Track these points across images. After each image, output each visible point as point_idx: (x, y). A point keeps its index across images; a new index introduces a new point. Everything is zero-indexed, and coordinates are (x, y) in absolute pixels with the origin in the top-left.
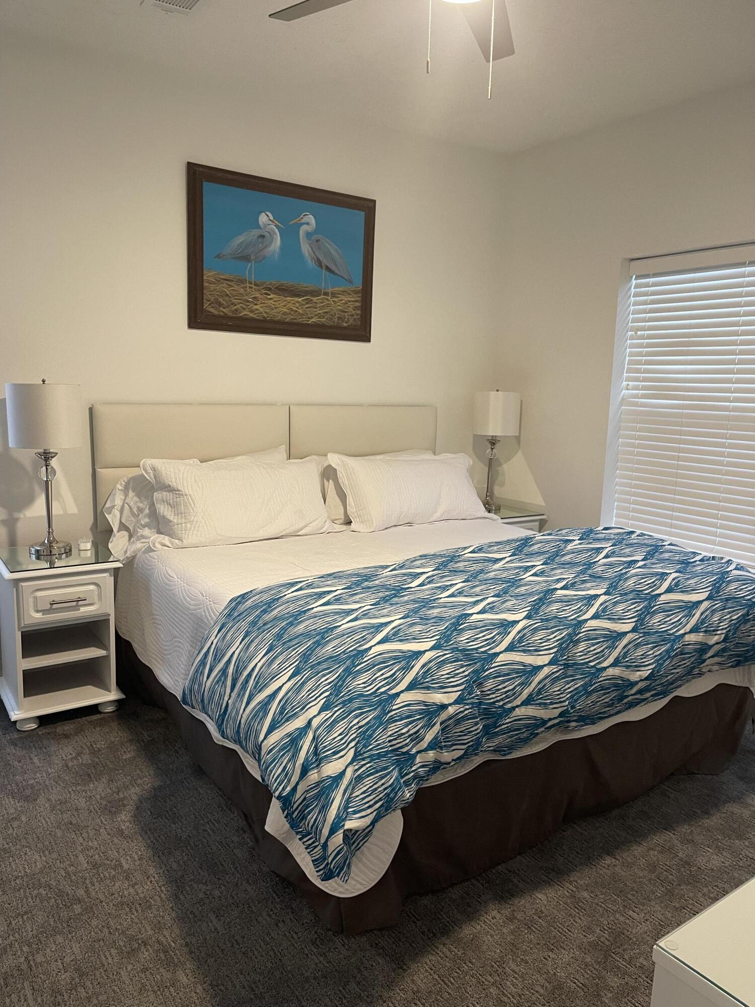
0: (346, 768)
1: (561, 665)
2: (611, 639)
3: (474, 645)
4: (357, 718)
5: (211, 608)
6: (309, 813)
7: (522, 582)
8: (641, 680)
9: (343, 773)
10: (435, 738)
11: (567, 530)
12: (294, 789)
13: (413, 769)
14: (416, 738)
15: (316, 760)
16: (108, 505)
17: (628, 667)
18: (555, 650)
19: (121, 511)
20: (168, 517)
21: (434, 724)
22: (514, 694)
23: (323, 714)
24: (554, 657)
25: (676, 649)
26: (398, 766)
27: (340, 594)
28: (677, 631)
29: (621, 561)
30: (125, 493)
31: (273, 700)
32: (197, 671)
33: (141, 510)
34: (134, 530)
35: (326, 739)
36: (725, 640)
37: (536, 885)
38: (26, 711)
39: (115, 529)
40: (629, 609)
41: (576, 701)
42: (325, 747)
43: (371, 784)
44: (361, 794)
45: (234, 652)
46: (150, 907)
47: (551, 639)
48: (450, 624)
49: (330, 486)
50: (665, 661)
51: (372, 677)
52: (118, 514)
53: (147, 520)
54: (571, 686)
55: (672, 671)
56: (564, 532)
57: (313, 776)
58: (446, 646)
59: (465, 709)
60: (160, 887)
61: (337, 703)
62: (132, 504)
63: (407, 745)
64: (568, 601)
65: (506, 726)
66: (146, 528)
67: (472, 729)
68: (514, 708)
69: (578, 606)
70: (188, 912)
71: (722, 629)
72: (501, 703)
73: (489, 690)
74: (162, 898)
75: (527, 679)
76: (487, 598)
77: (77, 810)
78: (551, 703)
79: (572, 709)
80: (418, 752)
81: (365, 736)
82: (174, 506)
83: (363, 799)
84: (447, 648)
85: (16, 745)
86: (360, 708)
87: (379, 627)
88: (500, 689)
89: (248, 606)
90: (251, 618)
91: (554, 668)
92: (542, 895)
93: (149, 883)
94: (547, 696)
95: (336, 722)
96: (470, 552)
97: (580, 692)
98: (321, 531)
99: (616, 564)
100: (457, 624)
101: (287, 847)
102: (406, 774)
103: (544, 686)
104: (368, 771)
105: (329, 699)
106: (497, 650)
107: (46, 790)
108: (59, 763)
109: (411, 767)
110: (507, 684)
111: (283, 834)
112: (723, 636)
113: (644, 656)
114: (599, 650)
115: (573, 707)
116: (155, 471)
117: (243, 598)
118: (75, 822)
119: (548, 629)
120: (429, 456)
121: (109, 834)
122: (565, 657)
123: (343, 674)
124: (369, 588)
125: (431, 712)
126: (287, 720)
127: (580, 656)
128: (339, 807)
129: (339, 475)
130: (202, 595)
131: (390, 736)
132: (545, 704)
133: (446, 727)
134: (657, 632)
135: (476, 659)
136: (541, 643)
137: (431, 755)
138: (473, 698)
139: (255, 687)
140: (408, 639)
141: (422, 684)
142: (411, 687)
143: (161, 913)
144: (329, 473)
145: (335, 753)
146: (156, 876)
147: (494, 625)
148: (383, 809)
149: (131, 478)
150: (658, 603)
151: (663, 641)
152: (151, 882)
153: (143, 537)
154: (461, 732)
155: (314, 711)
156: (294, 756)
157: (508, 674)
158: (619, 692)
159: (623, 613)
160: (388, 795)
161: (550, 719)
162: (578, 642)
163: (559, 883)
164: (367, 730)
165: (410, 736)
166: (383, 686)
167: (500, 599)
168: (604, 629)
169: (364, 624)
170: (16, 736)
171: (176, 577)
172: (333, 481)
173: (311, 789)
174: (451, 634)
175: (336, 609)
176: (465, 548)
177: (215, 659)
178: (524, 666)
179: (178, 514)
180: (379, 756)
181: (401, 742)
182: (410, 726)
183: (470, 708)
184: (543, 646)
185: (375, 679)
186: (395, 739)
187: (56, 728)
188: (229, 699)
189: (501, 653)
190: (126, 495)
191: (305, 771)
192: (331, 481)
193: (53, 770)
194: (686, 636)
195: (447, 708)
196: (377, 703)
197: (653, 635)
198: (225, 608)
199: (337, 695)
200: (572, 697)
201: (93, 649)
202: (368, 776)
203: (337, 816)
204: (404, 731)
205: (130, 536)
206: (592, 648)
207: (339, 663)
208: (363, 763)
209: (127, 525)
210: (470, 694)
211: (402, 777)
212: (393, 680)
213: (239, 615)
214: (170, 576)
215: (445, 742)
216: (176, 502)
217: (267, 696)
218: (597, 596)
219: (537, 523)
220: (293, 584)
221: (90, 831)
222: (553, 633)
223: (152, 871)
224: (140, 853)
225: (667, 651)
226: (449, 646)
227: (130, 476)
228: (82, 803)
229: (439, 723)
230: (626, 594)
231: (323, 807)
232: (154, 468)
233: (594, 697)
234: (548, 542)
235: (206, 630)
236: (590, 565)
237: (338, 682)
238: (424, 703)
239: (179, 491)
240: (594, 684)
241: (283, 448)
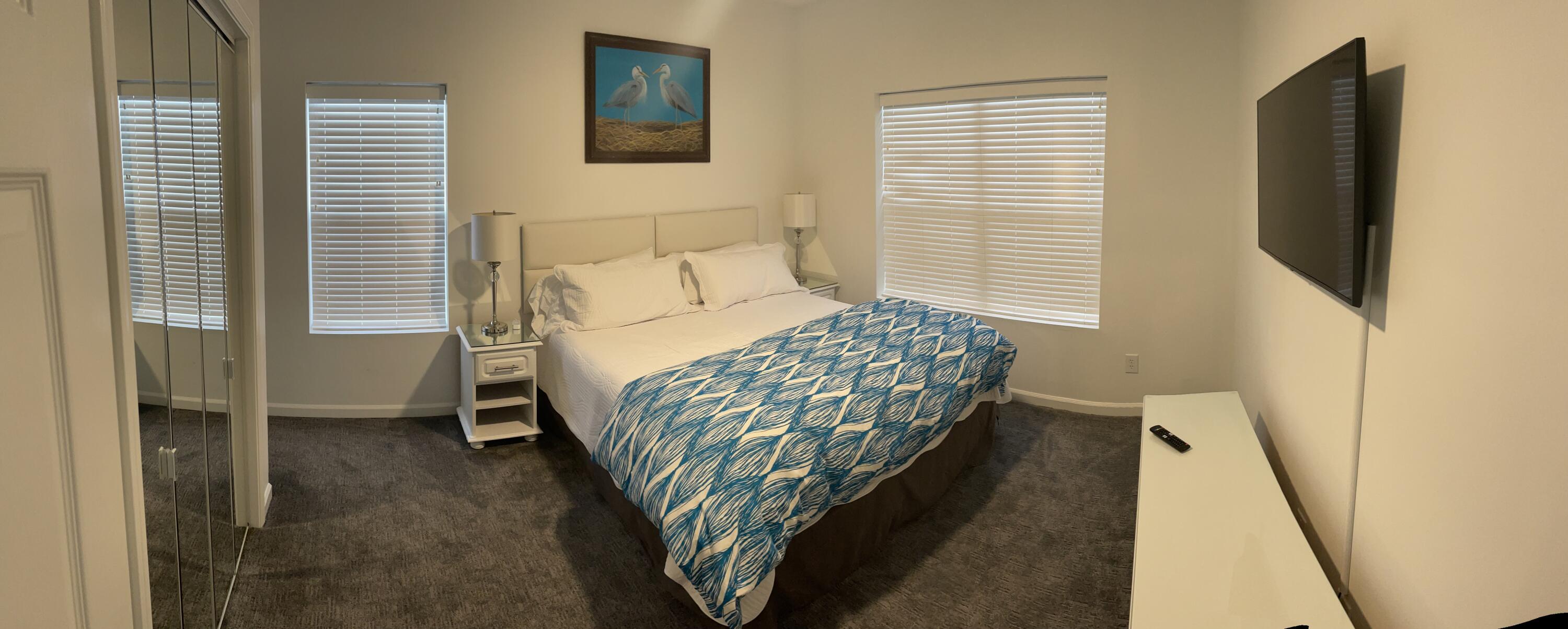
0: (733, 544)
1: (881, 427)
2: (912, 398)
3: (817, 423)
4: (737, 501)
5: (610, 387)
6: (706, 581)
7: (842, 358)
8: (936, 424)
9: (730, 549)
10: (797, 506)
11: (862, 306)
12: (692, 560)
13: (783, 534)
14: (783, 509)
15: (709, 538)
16: (531, 297)
17: (925, 417)
18: (875, 416)
19: (540, 301)
20: (573, 308)
21: (795, 496)
22: (850, 458)
23: (711, 498)
24: (875, 422)
25: (954, 394)
26: (771, 534)
27: (710, 383)
28: (952, 380)
29: (905, 329)
30: (543, 288)
31: (669, 482)
32: (604, 441)
33: (553, 301)
34: (548, 315)
35: (715, 520)
36: (981, 379)
37: (879, 593)
38: (477, 437)
39: (536, 312)
40: (918, 371)
41: (894, 451)
42: (715, 527)
43: (753, 556)
44: (746, 564)
45: (633, 433)
46: (574, 615)
47: (871, 407)
48: (798, 407)
49: (687, 276)
50: (948, 405)
51: (745, 463)
52: (538, 303)
53: (558, 308)
54: (890, 442)
55: (954, 411)
56: (861, 307)
57: (707, 551)
58: (797, 428)
59: (816, 478)
60: (581, 598)
61: (720, 488)
62: (547, 296)
63: (776, 517)
64: (876, 372)
65: (847, 483)
66: (557, 314)
67: (822, 492)
68: (851, 469)
69: (885, 376)
70: (605, 624)
71: (979, 371)
72: (841, 467)
73: (832, 458)
74: (583, 608)
75: (858, 444)
76: (820, 377)
77: (515, 521)
78: (878, 459)
79: (892, 458)
80: (785, 520)
81: (745, 516)
82: (576, 299)
83: (748, 568)
84: (798, 429)
85: (470, 459)
86: (739, 492)
87: (744, 416)
88: (840, 456)
89: (641, 393)
90: (644, 404)
91: (876, 431)
92: (885, 602)
93: (572, 593)
94: (874, 453)
95: (720, 505)
96: (799, 333)
97: (897, 444)
98: (683, 312)
99: (902, 333)
100: (802, 406)
101: (683, 586)
102: (778, 540)
103: (871, 446)
104: (750, 545)
105: (714, 485)
106: (835, 424)
107: (492, 500)
108: (500, 479)
109: (781, 534)
110: (845, 450)
111: (680, 578)
112: (980, 376)
113: (935, 405)
114: (905, 409)
115: (892, 457)
116: (563, 273)
117: (636, 385)
118: (514, 530)
119: (867, 399)
120: (754, 247)
121: (539, 545)
122: (883, 420)
123: (722, 462)
124: (731, 375)
125: (791, 486)
126: (682, 502)
127: (893, 416)
128: (731, 579)
129: (693, 268)
130: (603, 375)
131: (763, 512)
132: (873, 460)
133: (804, 495)
134: (940, 384)
135: (819, 435)
136: (865, 412)
137: (795, 520)
138: (821, 467)
139: (653, 468)
140: (768, 426)
141: (782, 464)
142: (776, 467)
143: (584, 622)
144: (685, 267)
145: (723, 532)
146: (577, 587)
147: (829, 403)
148: (763, 573)
149: (547, 278)
150: (937, 361)
151: (945, 390)
152: (574, 592)
153: (555, 320)
154: (815, 496)
155: (702, 496)
156: (691, 533)
157: (844, 443)
158: (922, 436)
159: (917, 375)
160: (766, 561)
161: (878, 470)
162: (890, 405)
163: (896, 589)
164: (746, 510)
165: (778, 509)
166: (754, 470)
167: (829, 376)
168: (906, 391)
169: (733, 413)
170: (470, 452)
171: (580, 356)
172: (689, 272)
173: (706, 561)
174: (799, 417)
175: (708, 398)
176: (795, 329)
177: (618, 435)
178: (856, 433)
179: (580, 306)
180: (758, 531)
181: (772, 516)
182: (777, 501)
183: (820, 476)
184: (867, 414)
185: (748, 465)
186: (767, 514)
187: (496, 450)
188: (631, 471)
189: (837, 426)
190: (543, 290)
191: (700, 547)
192: (687, 272)
193: (496, 485)
194: (959, 383)
195: (803, 480)
196: (751, 485)
197: (937, 387)
198: (623, 392)
199: (720, 481)
200: (891, 449)
201: (521, 397)
202: (750, 549)
203: (730, 586)
204: (773, 506)
205: (546, 318)
206: (900, 409)
207: (718, 451)
208: (745, 538)
209: (543, 310)
210: (818, 464)
211: (775, 543)
212: (761, 464)
213: (634, 401)
214: (576, 355)
215: (803, 506)
216: (579, 297)
217: (664, 479)
218: (896, 365)
219: (833, 290)
220: (672, 373)
221: (525, 541)
222: (872, 402)
223: (573, 582)
224: (563, 566)
225: (949, 397)
226: (799, 427)
227: (546, 277)
228: (518, 515)
229: (798, 494)
230: (915, 359)
231: (717, 578)
232: (563, 272)
233: (906, 446)
234: (852, 318)
235: (609, 409)
236: (885, 336)
237: (719, 469)
238: (786, 480)
239: (581, 289)
240: (905, 436)
241: (651, 250)
